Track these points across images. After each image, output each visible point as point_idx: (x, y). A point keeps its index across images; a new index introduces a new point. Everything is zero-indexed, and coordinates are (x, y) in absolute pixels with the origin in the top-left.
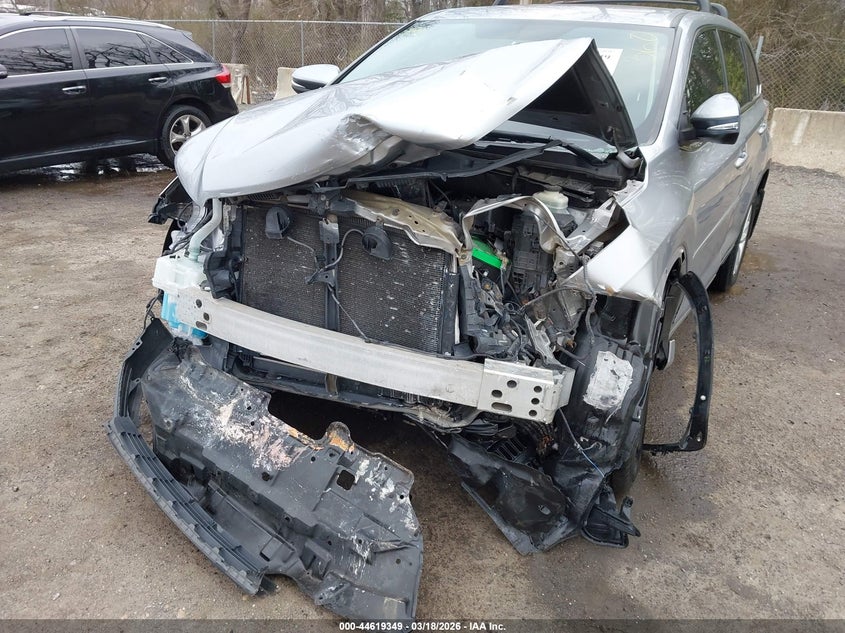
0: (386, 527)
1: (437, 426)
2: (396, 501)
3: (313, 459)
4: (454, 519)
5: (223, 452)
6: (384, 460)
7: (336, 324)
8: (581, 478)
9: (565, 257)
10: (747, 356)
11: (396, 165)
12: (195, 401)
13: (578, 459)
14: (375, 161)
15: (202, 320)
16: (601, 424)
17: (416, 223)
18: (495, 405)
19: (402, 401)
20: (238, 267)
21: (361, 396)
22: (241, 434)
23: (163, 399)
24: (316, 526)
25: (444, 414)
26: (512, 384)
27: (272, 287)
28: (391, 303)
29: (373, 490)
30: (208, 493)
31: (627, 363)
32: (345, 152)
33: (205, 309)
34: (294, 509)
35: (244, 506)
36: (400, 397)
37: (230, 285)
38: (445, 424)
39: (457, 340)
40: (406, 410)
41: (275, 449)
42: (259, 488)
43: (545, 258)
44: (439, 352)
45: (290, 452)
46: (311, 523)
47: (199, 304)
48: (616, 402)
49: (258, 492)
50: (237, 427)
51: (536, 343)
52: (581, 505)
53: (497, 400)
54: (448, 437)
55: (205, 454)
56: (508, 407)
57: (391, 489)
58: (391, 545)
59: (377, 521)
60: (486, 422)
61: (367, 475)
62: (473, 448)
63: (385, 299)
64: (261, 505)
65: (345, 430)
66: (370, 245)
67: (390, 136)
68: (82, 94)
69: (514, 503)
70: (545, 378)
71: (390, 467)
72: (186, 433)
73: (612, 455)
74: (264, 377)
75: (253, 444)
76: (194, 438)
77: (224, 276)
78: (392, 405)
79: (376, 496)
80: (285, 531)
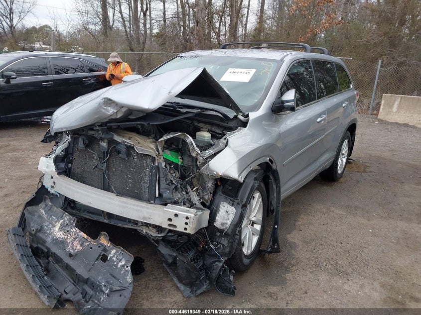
0: (118, 280)
1: (151, 236)
2: (125, 269)
3: (91, 248)
4: (160, 280)
5: (55, 244)
6: (122, 250)
7: (106, 188)
8: (214, 262)
9: (200, 159)
10: (333, 212)
11: (129, 118)
12: (45, 220)
13: (213, 253)
14: (118, 117)
15: (53, 185)
16: (221, 236)
17: (139, 143)
18: (170, 225)
19: (136, 224)
20: (71, 162)
21: (119, 221)
22: (63, 236)
23: (32, 220)
24: (88, 278)
25: (154, 230)
26: (176, 215)
27: (84, 171)
28: (130, 178)
29: (115, 263)
30: (49, 262)
31: (233, 208)
32: (103, 113)
33: (54, 180)
34: (81, 271)
35: (62, 269)
36: (135, 222)
37: (65, 170)
38: (155, 235)
39: (157, 195)
40: (137, 228)
41: (76, 243)
42: (67, 260)
43: (194, 160)
44: (148, 201)
45: (82, 245)
46: (86, 277)
47: (52, 177)
48: (227, 226)
49: (66, 262)
50: (61, 233)
51: (192, 197)
52: (214, 275)
53: (170, 223)
54: (157, 241)
55: (47, 245)
56: (175, 226)
57: (123, 263)
58: (119, 288)
59: (115, 277)
60: (173, 234)
61: (113, 256)
62: (166, 246)
63: (127, 176)
64: (68, 268)
65: (107, 236)
66: (119, 152)
67: (123, 107)
68: (52, 86)
69: (181, 272)
70: (191, 213)
71: (124, 253)
72: (40, 235)
73: (227, 250)
74: (79, 211)
75: (67, 240)
76: (44, 237)
77: (62, 165)
78: (132, 226)
79: (116, 266)
80: (77, 281)
